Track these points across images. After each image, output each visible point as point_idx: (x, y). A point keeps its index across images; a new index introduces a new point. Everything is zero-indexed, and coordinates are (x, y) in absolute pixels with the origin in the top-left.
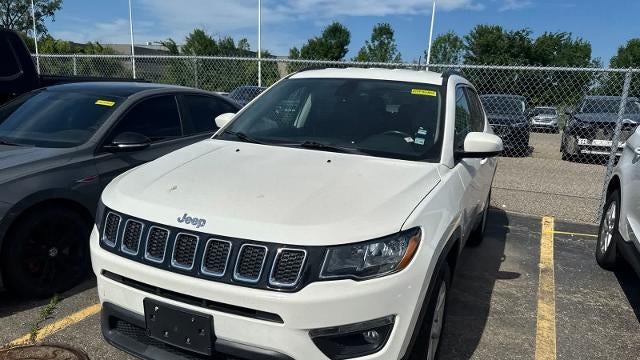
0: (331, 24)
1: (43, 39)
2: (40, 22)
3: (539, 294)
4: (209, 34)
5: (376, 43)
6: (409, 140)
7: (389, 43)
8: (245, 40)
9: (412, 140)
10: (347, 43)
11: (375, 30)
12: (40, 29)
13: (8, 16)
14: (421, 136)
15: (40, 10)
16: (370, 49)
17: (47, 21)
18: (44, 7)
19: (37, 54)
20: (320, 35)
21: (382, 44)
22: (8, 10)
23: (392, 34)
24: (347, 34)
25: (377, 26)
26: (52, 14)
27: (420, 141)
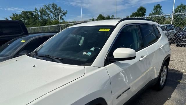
0: (140, 7)
1: (63, 22)
2: (62, 18)
4: (103, 15)
5: (155, 11)
6: (84, 53)
7: (160, 10)
8: (113, 15)
9: (86, 53)
10: (145, 12)
11: (155, 7)
12: (62, 19)
13: (55, 17)
14: (91, 51)
15: (62, 14)
16: (153, 13)
17: (64, 17)
18: (63, 14)
19: (60, 25)
20: (136, 11)
21: (157, 11)
22: (56, 16)
23: (161, 7)
24: (145, 10)
25: (155, 6)
26: (65, 15)
27: (89, 54)
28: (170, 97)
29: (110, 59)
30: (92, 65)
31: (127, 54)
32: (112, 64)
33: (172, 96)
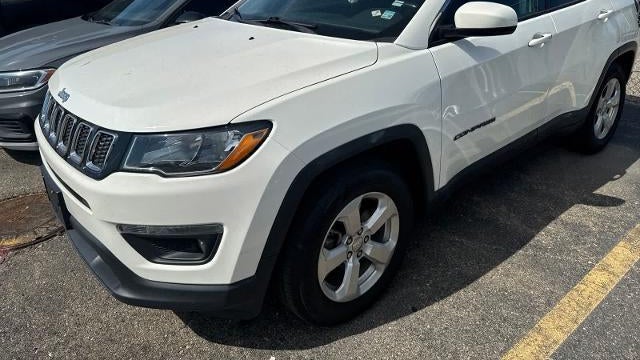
3: (630, 233)
6: (376, 13)
9: (379, 14)
14: (394, 8)
27: (388, 15)
28: (623, 173)
29: (444, 31)
30: (396, 42)
31: (491, 17)
32: (450, 44)
33: (628, 171)
